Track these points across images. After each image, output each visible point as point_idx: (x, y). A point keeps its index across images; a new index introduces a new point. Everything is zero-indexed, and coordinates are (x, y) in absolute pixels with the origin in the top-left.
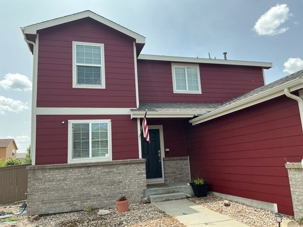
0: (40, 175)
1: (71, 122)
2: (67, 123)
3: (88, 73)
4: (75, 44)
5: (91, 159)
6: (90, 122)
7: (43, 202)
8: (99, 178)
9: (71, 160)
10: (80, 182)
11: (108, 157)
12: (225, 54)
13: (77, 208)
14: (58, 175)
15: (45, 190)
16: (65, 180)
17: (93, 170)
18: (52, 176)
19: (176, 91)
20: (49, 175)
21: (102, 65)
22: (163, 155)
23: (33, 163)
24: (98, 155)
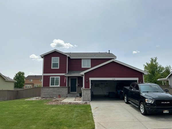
0: (43, 89)
1: (51, 77)
2: (50, 77)
3: (55, 65)
4: (52, 58)
5: (55, 86)
6: (55, 77)
7: (44, 95)
8: (56, 90)
9: (50, 86)
10: (52, 91)
11: (59, 86)
12: (109, 51)
13: (51, 97)
14: (47, 89)
15: (44, 92)
16: (49, 90)
17: (55, 88)
18: (46, 89)
19: (82, 67)
20: (45, 89)
21: (59, 63)
22: (77, 86)
23: (42, 86)
24: (56, 85)
